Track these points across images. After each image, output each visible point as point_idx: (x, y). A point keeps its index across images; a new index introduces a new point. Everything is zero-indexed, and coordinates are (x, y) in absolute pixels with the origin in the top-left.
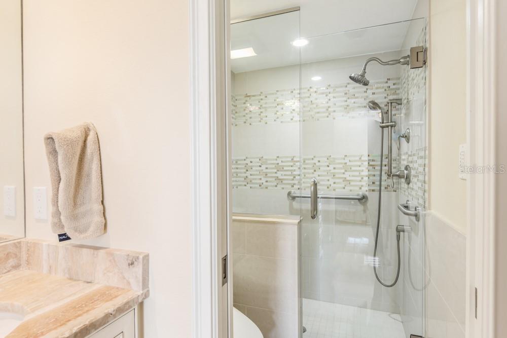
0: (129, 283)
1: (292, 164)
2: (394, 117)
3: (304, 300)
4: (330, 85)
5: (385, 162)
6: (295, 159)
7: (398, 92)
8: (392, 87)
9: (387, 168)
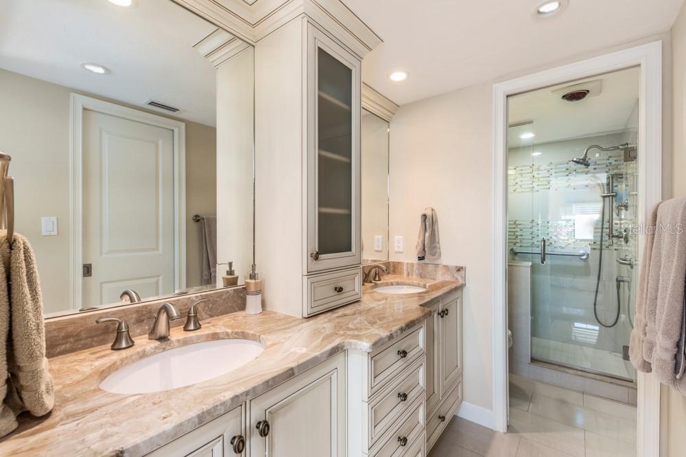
0: (457, 279)
1: (514, 226)
2: (615, 189)
3: (533, 338)
4: (551, 163)
5: (606, 225)
6: (517, 223)
7: (619, 167)
8: (614, 163)
9: (608, 230)
